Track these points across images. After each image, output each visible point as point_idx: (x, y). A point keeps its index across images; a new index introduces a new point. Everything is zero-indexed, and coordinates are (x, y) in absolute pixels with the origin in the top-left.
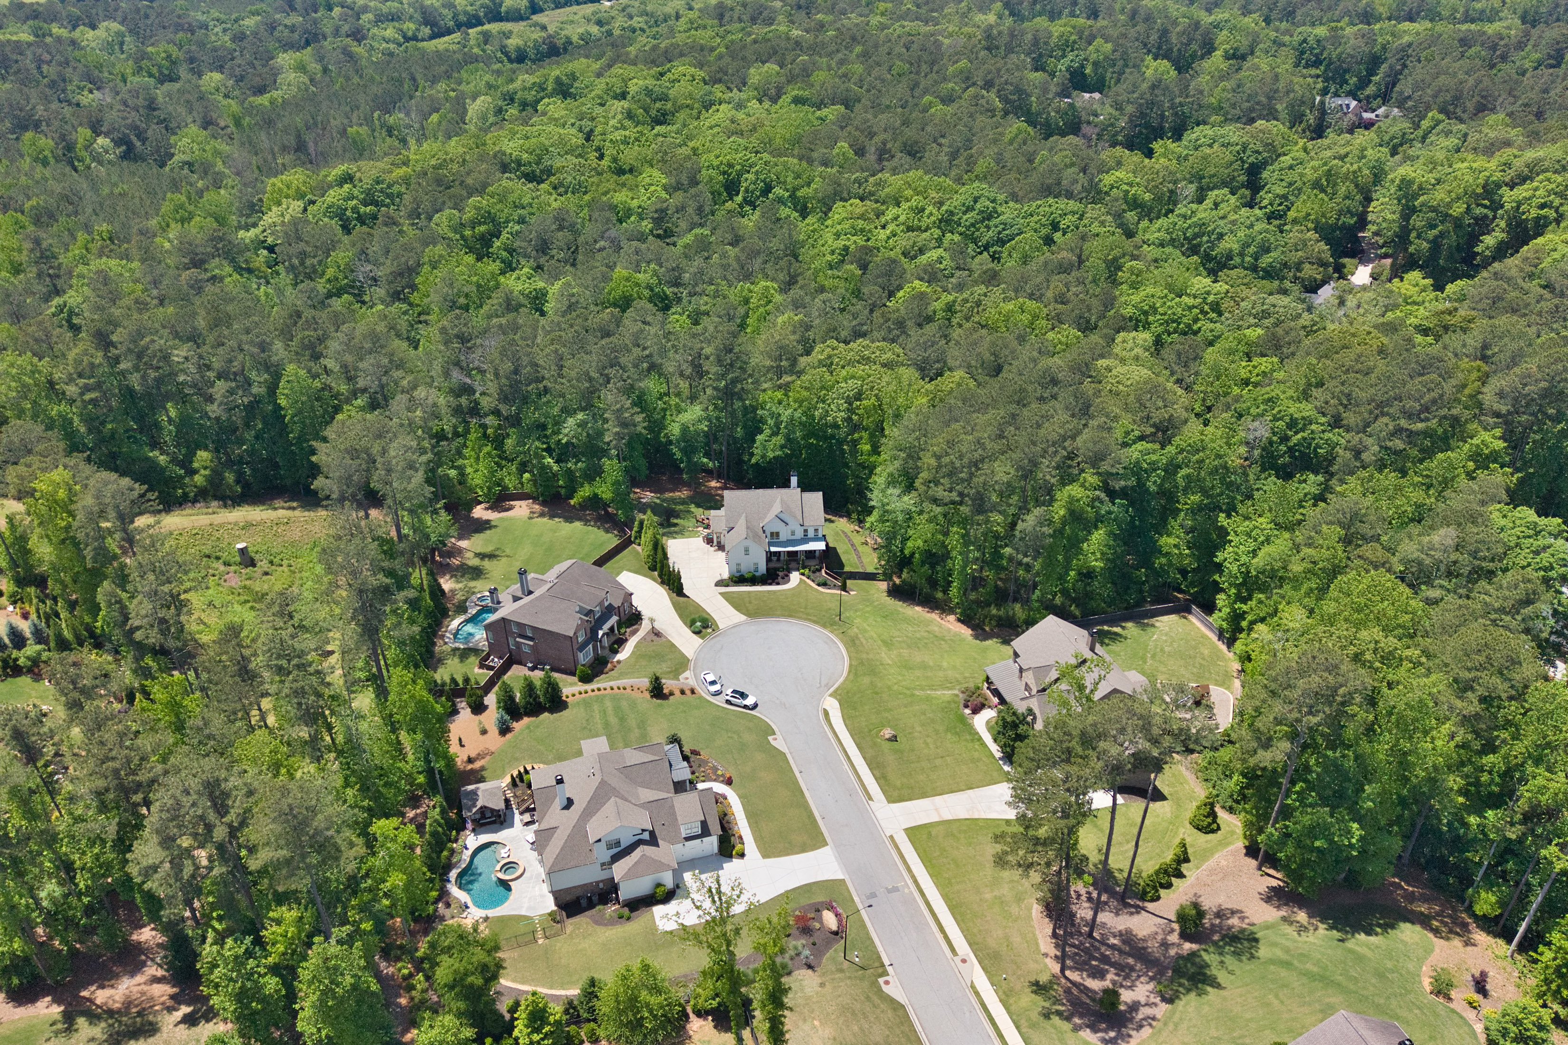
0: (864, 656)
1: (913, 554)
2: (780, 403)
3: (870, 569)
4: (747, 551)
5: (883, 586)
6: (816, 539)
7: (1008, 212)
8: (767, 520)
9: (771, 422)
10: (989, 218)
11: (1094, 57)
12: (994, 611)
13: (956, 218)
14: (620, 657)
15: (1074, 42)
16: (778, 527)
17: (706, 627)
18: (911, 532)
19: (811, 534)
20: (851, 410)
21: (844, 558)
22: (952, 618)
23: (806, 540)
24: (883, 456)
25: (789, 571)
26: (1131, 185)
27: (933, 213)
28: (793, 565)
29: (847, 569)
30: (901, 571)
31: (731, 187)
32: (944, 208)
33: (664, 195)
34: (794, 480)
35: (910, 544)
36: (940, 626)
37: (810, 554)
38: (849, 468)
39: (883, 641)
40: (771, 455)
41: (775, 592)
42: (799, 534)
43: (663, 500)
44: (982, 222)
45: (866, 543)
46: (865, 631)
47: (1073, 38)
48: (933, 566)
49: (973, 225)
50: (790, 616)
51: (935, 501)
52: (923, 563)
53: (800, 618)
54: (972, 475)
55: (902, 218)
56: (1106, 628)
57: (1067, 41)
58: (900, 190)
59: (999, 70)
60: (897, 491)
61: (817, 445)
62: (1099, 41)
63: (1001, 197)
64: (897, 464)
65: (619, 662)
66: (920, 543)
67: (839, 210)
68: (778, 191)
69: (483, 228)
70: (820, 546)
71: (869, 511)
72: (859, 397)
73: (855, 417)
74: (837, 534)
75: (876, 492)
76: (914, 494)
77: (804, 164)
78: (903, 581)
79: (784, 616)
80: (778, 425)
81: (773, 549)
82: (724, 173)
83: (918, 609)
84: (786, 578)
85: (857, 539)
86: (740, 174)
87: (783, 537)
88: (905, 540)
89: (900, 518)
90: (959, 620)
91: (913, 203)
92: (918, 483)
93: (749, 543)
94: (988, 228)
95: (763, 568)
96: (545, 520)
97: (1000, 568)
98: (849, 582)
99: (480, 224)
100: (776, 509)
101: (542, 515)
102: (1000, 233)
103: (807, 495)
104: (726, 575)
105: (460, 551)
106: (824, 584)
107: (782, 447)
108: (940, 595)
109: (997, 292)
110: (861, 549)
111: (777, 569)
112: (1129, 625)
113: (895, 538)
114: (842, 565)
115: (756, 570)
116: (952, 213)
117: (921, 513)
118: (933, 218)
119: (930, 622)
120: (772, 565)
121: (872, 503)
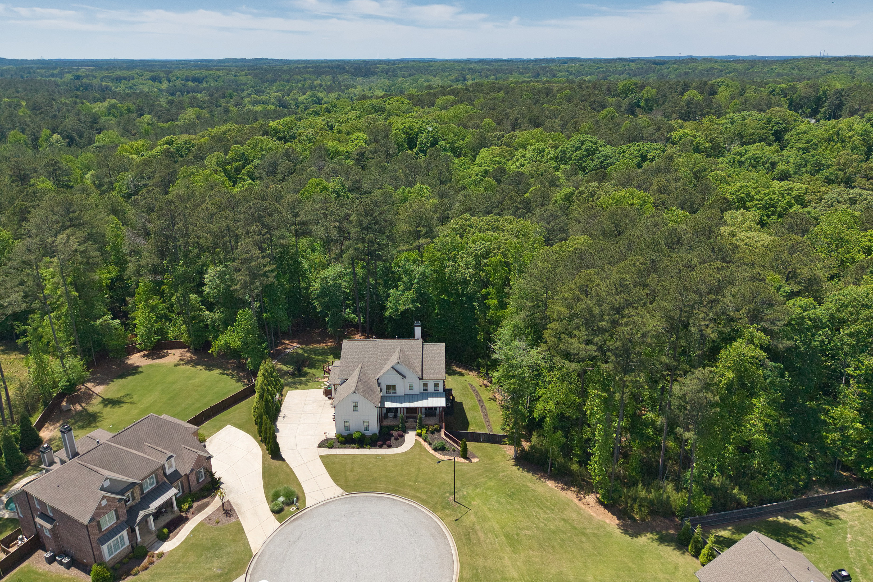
0: (480, 562)
1: (543, 418)
2: (414, 261)
3: (497, 430)
4: (356, 408)
5: (510, 451)
6: (436, 394)
7: (608, 150)
8: (383, 372)
9: (405, 279)
10: (594, 154)
11: (645, 96)
12: (643, 493)
13: (568, 155)
14: (167, 547)
15: (633, 89)
16: (395, 380)
17: (289, 503)
18: (540, 392)
19: (431, 388)
20: (478, 267)
21: (469, 415)
22: (591, 499)
23: (425, 395)
24: (510, 308)
25: (405, 430)
26: (695, 137)
27: (550, 152)
28: (410, 423)
29: (472, 429)
30: (531, 435)
31: (411, 143)
32: (559, 150)
33: (364, 145)
34: (418, 331)
35: (540, 406)
36: (579, 511)
37: (430, 411)
38: (479, 324)
39: (507, 536)
40: (402, 308)
41: (383, 457)
42: (418, 388)
43: (305, 351)
44: (587, 157)
45: (494, 399)
46: (485, 519)
47: (632, 87)
48: (566, 432)
49: (580, 159)
50: (395, 492)
51: (568, 356)
52: (555, 429)
53: (405, 495)
54: (614, 323)
55: (528, 156)
56: (781, 519)
57: (628, 89)
58: (526, 140)
59: (589, 95)
60: (523, 344)
61: (448, 301)
62: (647, 88)
63: (601, 142)
64: (523, 315)
65: (161, 555)
66: (551, 405)
67: (484, 153)
68: (442, 143)
69: (237, 163)
70: (440, 402)
71: (495, 364)
72: (486, 254)
73: (483, 274)
74: (465, 388)
75: (499, 344)
76: (543, 347)
77: (461, 128)
78: (532, 447)
79: (388, 491)
80: (410, 281)
81: (388, 405)
82: (407, 133)
83: (551, 484)
84: (400, 439)
85: (485, 395)
86: (417, 134)
87: (400, 391)
88: (534, 399)
89: (527, 374)
90: (601, 503)
91: (537, 146)
92: (547, 334)
93: (357, 397)
94: (593, 160)
95: (374, 427)
96: (189, 367)
97: (644, 438)
98: (471, 446)
99: (237, 161)
100: (393, 360)
101: (188, 362)
102: (602, 162)
103: (428, 346)
104: (332, 434)
105: (89, 396)
106: (441, 449)
107: (413, 301)
108: (575, 467)
109: (607, 186)
110: (488, 405)
111: (391, 428)
112: (807, 514)
113: (522, 396)
114: (466, 424)
115: (366, 429)
116: (564, 152)
117: (551, 369)
118: (551, 155)
119: (566, 505)
120: (386, 423)
121: (495, 356)
